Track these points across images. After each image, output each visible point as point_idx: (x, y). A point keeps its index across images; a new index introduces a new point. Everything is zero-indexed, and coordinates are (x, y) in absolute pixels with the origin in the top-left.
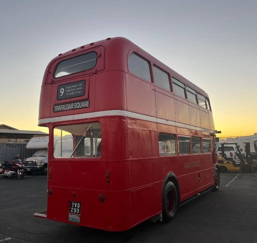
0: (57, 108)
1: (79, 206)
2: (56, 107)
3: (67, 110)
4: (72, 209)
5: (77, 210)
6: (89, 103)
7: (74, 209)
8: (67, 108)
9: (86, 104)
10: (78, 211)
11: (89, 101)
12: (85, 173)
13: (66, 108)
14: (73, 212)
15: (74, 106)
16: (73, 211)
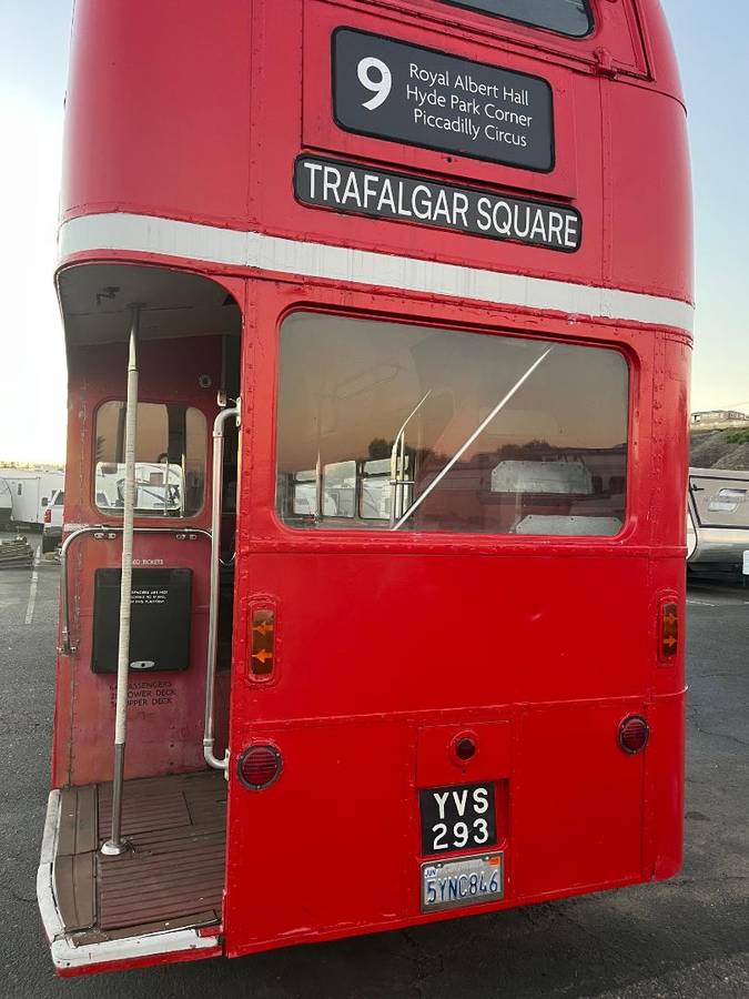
0: (327, 185)
1: (481, 805)
2: (319, 174)
3: (413, 222)
4: (440, 830)
5: (474, 832)
6: (578, 226)
7: (450, 829)
8: (423, 209)
9: (558, 227)
10: (483, 830)
11: (577, 213)
12: (538, 616)
13: (407, 206)
14: (452, 849)
15: (473, 214)
16: (450, 838)
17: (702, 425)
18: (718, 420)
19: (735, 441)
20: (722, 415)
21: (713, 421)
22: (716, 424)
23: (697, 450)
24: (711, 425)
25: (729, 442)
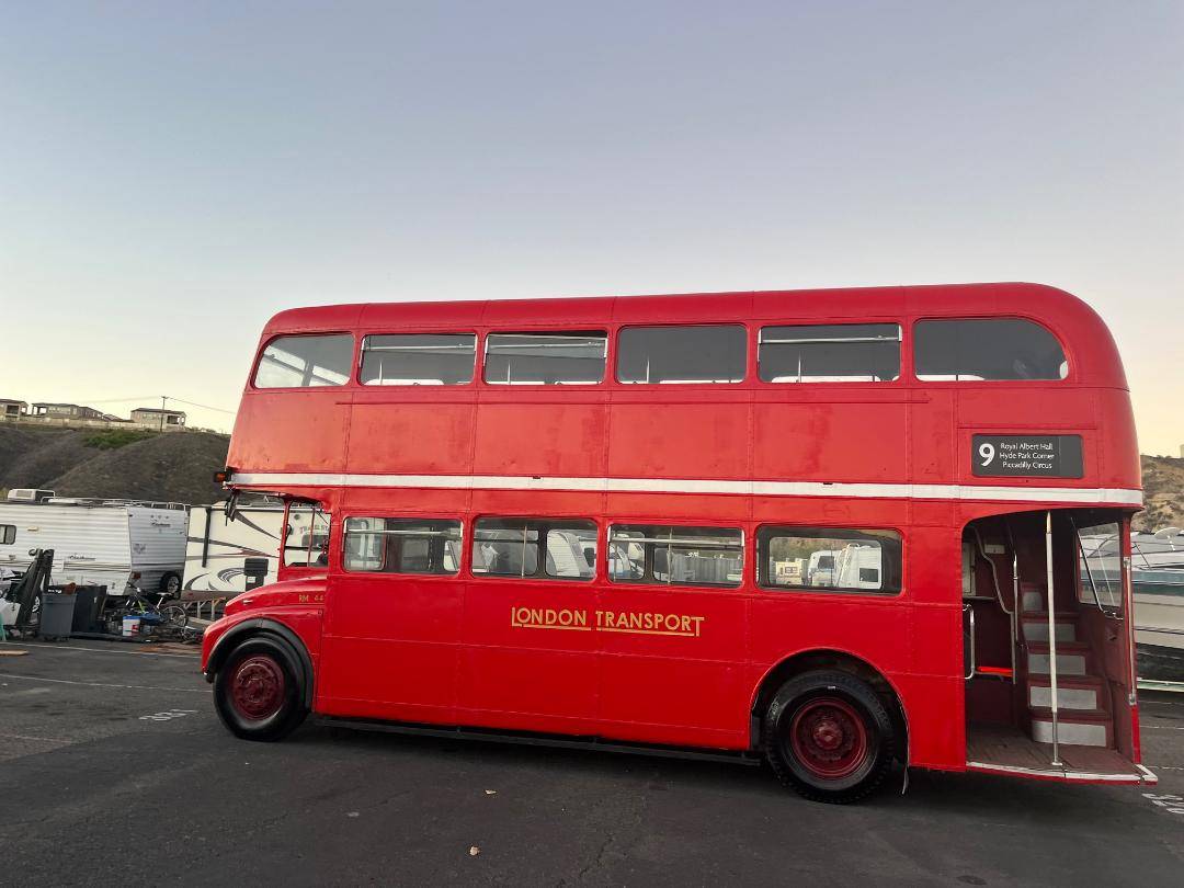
17: (48, 419)
18: (70, 416)
19: (95, 445)
20: (75, 410)
21: (62, 416)
22: (67, 420)
23: (44, 451)
24: (60, 421)
25: (88, 446)
